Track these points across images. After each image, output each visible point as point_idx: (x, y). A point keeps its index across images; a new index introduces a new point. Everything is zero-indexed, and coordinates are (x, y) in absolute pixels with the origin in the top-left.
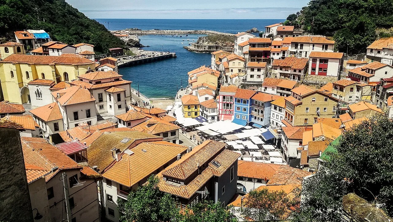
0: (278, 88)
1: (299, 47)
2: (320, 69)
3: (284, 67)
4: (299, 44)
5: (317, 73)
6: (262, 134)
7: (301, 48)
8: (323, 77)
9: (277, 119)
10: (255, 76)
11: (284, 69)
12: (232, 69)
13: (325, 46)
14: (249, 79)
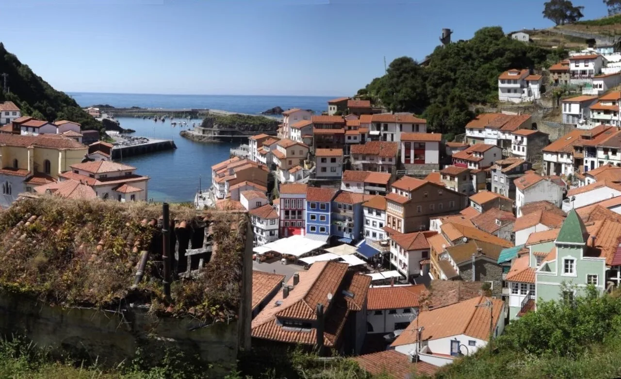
0: (366, 184)
1: (382, 128)
2: (415, 156)
3: (368, 155)
4: (382, 125)
5: (412, 161)
6: (357, 250)
7: (386, 129)
8: (421, 166)
9: (373, 228)
10: (328, 170)
11: (367, 158)
12: (290, 159)
13: (416, 127)
14: (320, 174)
